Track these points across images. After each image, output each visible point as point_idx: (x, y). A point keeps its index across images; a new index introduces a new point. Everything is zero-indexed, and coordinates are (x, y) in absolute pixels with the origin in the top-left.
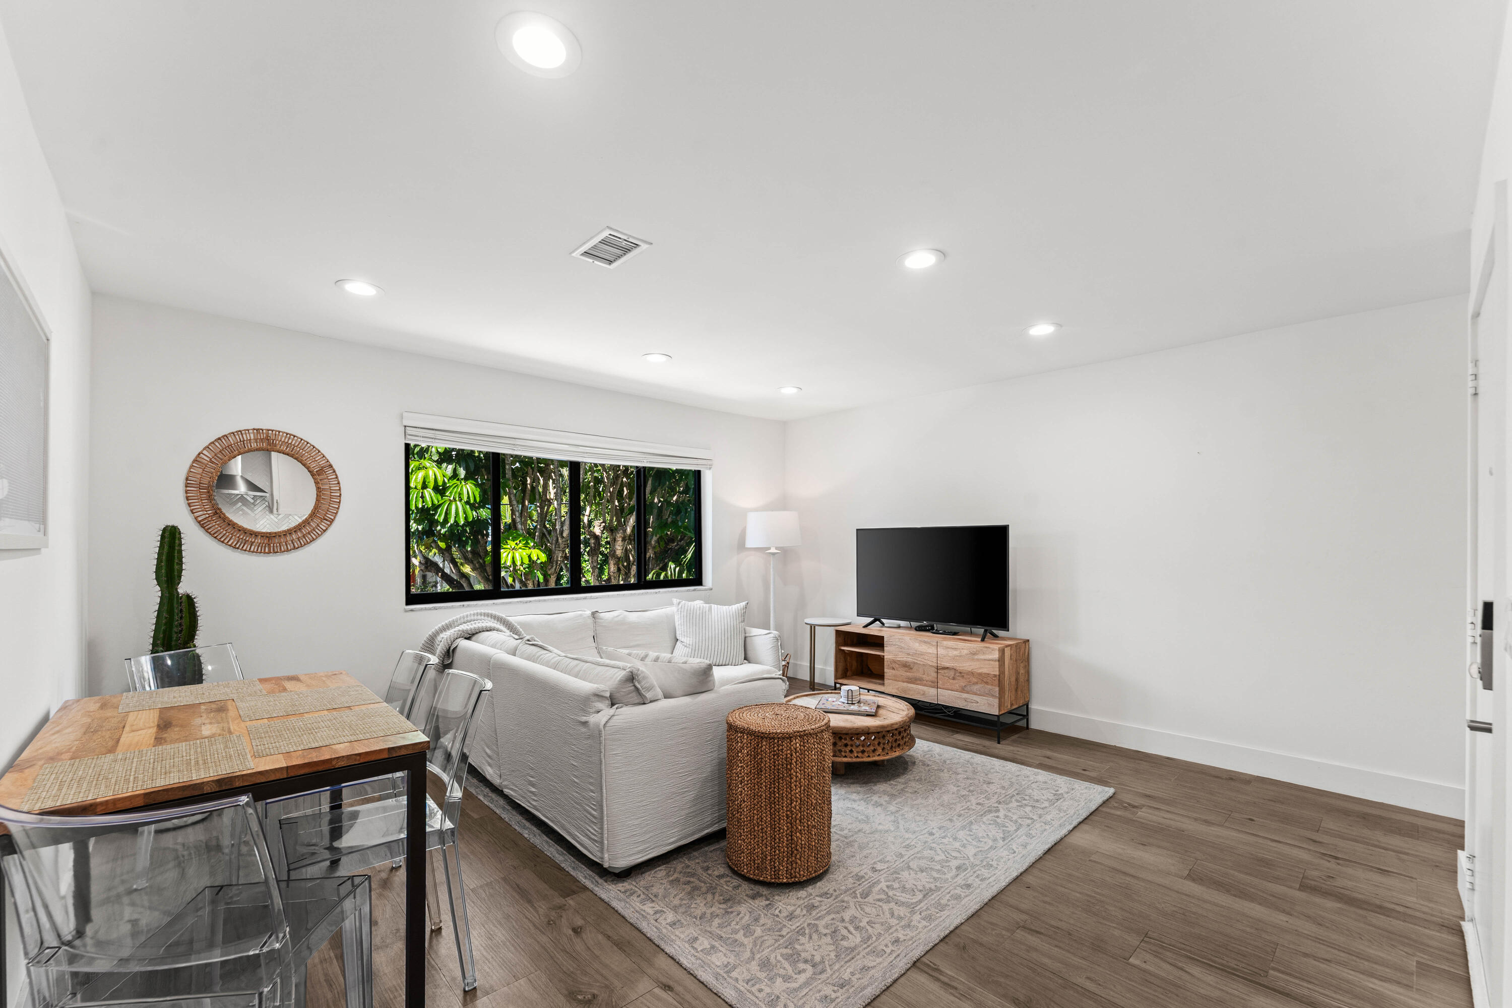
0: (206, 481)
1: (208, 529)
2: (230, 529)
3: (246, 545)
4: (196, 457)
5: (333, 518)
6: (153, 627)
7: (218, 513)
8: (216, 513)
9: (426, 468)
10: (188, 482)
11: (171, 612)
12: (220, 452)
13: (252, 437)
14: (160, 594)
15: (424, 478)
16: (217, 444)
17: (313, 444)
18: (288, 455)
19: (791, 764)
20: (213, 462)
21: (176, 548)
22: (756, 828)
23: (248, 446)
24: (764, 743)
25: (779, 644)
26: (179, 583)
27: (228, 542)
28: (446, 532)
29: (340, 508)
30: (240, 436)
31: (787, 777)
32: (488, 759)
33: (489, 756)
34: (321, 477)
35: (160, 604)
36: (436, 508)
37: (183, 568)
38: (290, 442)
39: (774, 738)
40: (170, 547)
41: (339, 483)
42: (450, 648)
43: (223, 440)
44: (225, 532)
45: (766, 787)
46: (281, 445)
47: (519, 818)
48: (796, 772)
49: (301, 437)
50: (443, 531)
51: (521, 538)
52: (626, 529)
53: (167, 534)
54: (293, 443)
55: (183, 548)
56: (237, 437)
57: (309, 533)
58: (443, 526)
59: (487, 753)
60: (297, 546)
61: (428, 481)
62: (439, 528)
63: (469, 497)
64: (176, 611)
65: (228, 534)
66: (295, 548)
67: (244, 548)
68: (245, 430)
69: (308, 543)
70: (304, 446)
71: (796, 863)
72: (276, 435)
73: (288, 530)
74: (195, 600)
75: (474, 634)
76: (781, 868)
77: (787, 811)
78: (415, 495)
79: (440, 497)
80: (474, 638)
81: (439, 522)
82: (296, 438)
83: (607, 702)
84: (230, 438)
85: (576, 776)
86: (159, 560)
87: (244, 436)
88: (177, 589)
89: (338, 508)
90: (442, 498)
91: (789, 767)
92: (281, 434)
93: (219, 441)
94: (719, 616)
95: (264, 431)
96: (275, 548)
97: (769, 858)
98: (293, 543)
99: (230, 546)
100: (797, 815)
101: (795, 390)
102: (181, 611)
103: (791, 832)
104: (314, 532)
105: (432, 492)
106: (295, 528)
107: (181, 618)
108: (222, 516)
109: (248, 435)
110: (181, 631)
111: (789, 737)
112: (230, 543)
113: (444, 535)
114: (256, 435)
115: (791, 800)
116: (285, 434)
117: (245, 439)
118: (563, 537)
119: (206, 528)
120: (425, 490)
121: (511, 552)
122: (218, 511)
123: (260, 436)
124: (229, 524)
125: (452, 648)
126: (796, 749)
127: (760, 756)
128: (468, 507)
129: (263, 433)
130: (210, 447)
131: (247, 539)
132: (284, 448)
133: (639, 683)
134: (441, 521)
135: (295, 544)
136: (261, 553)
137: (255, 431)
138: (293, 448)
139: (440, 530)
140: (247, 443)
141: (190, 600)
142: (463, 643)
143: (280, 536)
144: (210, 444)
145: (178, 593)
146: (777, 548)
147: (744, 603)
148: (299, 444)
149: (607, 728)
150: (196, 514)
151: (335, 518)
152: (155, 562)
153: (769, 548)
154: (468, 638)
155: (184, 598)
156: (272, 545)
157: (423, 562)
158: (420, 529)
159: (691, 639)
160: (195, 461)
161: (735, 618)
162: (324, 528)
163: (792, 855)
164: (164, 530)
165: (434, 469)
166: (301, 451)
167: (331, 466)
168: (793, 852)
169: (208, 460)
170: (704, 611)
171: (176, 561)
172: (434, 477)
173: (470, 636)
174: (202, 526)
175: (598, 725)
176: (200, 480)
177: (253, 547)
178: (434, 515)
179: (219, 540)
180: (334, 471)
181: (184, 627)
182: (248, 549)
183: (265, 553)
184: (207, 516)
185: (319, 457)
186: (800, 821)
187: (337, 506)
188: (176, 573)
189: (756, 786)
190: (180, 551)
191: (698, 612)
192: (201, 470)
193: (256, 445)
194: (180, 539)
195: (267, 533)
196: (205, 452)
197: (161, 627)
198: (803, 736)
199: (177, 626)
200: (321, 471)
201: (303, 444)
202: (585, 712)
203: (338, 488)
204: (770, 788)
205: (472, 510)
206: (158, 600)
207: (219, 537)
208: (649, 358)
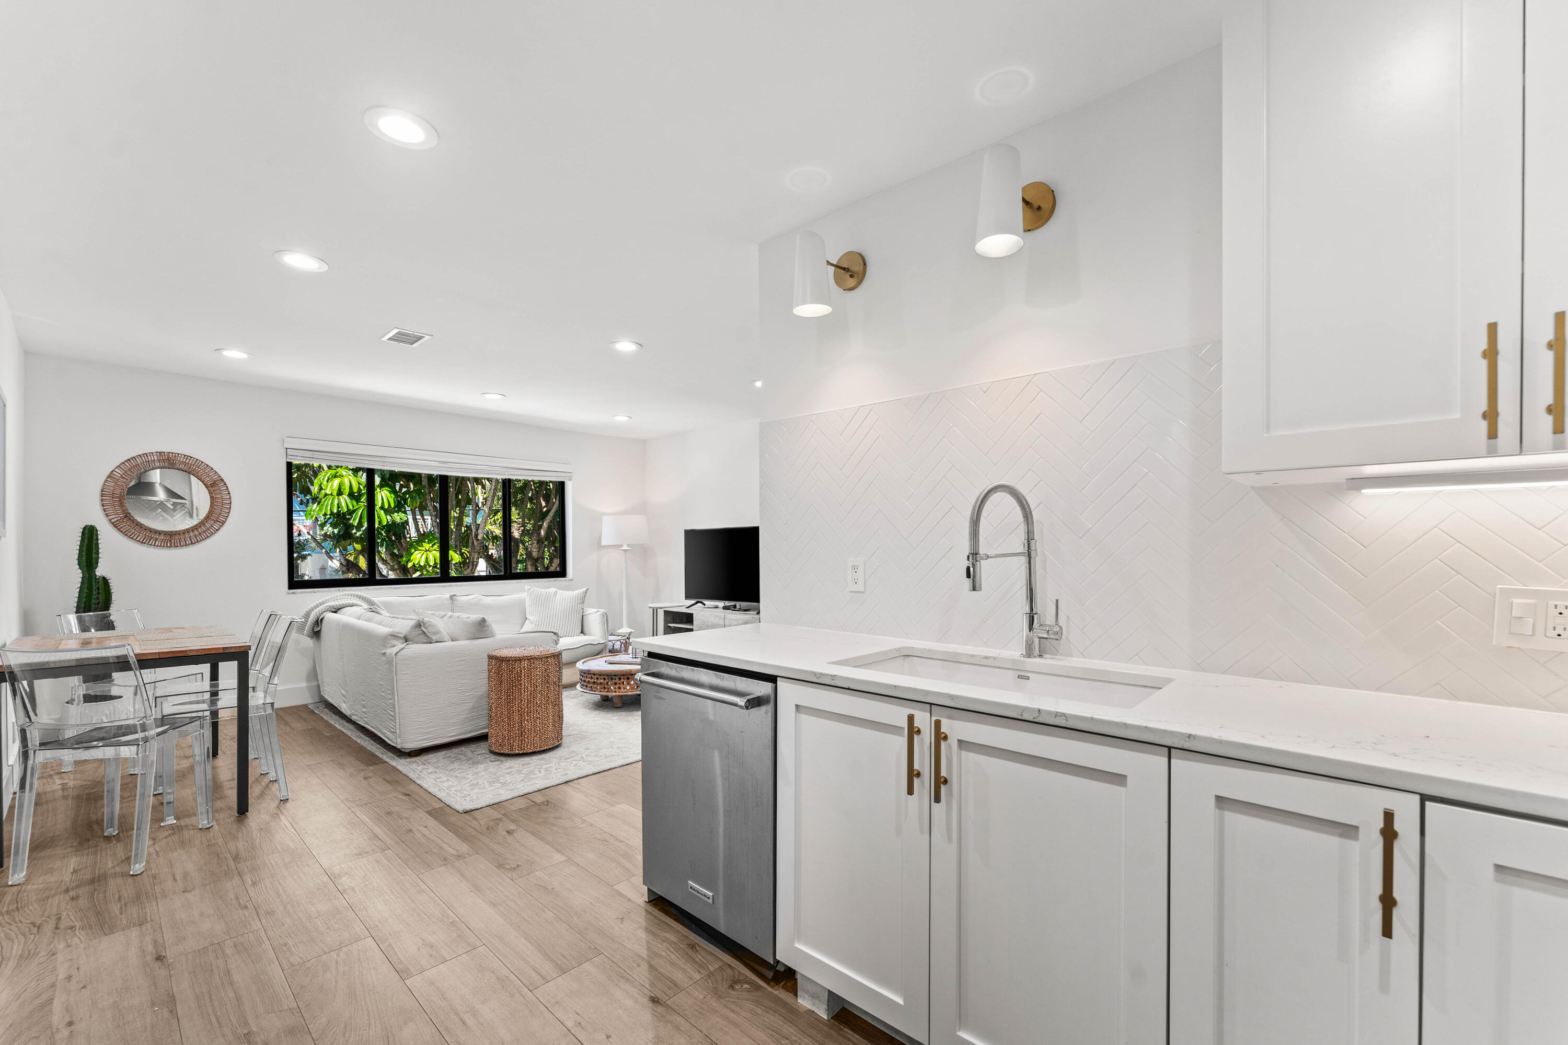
0: (118, 491)
1: (120, 528)
2: (138, 528)
3: (151, 541)
4: (110, 474)
5: (224, 520)
6: (77, 600)
7: (128, 516)
8: (126, 516)
9: (342, 476)
10: (104, 493)
11: (90, 589)
12: (129, 470)
13: (156, 459)
14: (81, 575)
15: (340, 486)
16: (127, 464)
17: (207, 463)
18: (186, 471)
19: (521, 677)
20: (123, 478)
21: (94, 542)
22: (499, 719)
23: (152, 465)
24: (504, 664)
25: (605, 619)
26: (96, 568)
27: (136, 538)
28: (361, 535)
29: (231, 512)
30: (146, 457)
31: (519, 685)
32: (343, 698)
33: (344, 696)
34: (214, 489)
35: (82, 583)
36: (351, 513)
37: (100, 556)
38: (187, 462)
39: (509, 660)
40: (89, 541)
41: (229, 493)
42: (318, 619)
43: (132, 461)
44: (133, 531)
45: (505, 692)
46: (180, 464)
47: (359, 733)
48: (525, 682)
49: (197, 458)
50: (358, 534)
51: (436, 541)
52: (541, 532)
53: (86, 531)
54: (190, 463)
55: (99, 542)
56: (143, 458)
57: (204, 532)
58: (358, 530)
59: (342, 694)
60: (194, 542)
61: (343, 488)
62: (354, 531)
63: (383, 503)
64: (94, 588)
65: (136, 532)
66: (192, 543)
67: (150, 543)
68: (150, 453)
69: (203, 539)
70: (199, 464)
71: (525, 741)
72: (175, 456)
73: (186, 529)
74: (109, 581)
75: (340, 609)
76: (515, 744)
77: (518, 707)
78: (330, 501)
79: (355, 503)
80: (339, 612)
81: (354, 526)
82: (192, 459)
83: (402, 640)
84: (137, 460)
85: (383, 692)
86: (81, 550)
87: (149, 457)
88: (95, 572)
89: (229, 513)
90: (357, 504)
91: (519, 678)
92: (180, 455)
93: (128, 462)
94: (562, 598)
95: (166, 454)
96: (176, 543)
97: (507, 738)
98: (190, 539)
99: (138, 541)
100: (525, 709)
101: (626, 419)
102: (98, 588)
103: (521, 721)
104: (209, 531)
105: (348, 500)
106: (192, 527)
107: (98, 593)
108: (131, 518)
109: (152, 457)
110: (98, 603)
111: (519, 660)
112: (138, 539)
113: (360, 537)
114: (159, 457)
115: (521, 700)
116: (183, 456)
117: (150, 460)
118: (478, 540)
119: (118, 527)
120: (340, 497)
121: (425, 553)
122: (128, 515)
123: (162, 457)
124: (137, 525)
125: (320, 619)
126: (524, 667)
127: (501, 673)
128: (382, 512)
129: (165, 455)
130: (121, 466)
131: (153, 536)
132: (182, 466)
133: (426, 628)
134: (356, 525)
135: (193, 540)
136: (164, 546)
137: (158, 454)
138: (190, 467)
139: (356, 533)
140: (152, 463)
141: (105, 581)
142: (329, 616)
143: (180, 534)
144: (120, 464)
145: (96, 575)
146: (628, 546)
147: (585, 589)
148: (194, 464)
149: (398, 656)
150: (110, 517)
151: (226, 520)
152: (78, 552)
153: (622, 546)
154: (335, 612)
155: (101, 580)
156: (173, 541)
157: (345, 563)
158: (336, 532)
159: (536, 617)
160: (109, 477)
161: (574, 601)
162: (217, 528)
163: (521, 735)
164: (84, 529)
165: (350, 477)
166: (197, 468)
167: (222, 480)
168: (522, 734)
169: (120, 476)
170: (550, 595)
171: (94, 551)
172: (349, 484)
173: (336, 611)
174: (115, 526)
175: (391, 654)
176: (113, 491)
177: (157, 543)
178: (349, 519)
179: (129, 537)
180: (225, 484)
181: (101, 600)
182: (153, 544)
183: (167, 547)
184: (119, 518)
185: (213, 473)
186: (527, 714)
187: (228, 511)
188: (94, 560)
189: (499, 693)
190: (97, 544)
191: (544, 596)
192: (113, 484)
193: (159, 465)
194: (97, 535)
195: (169, 532)
196: (117, 470)
197: (82, 599)
198: (530, 659)
199: (95, 599)
200: (214, 484)
201: (198, 463)
202: (385, 647)
203: (229, 497)
204: (507, 693)
205: (386, 515)
206: (80, 580)
207: (129, 535)
208: (487, 396)
